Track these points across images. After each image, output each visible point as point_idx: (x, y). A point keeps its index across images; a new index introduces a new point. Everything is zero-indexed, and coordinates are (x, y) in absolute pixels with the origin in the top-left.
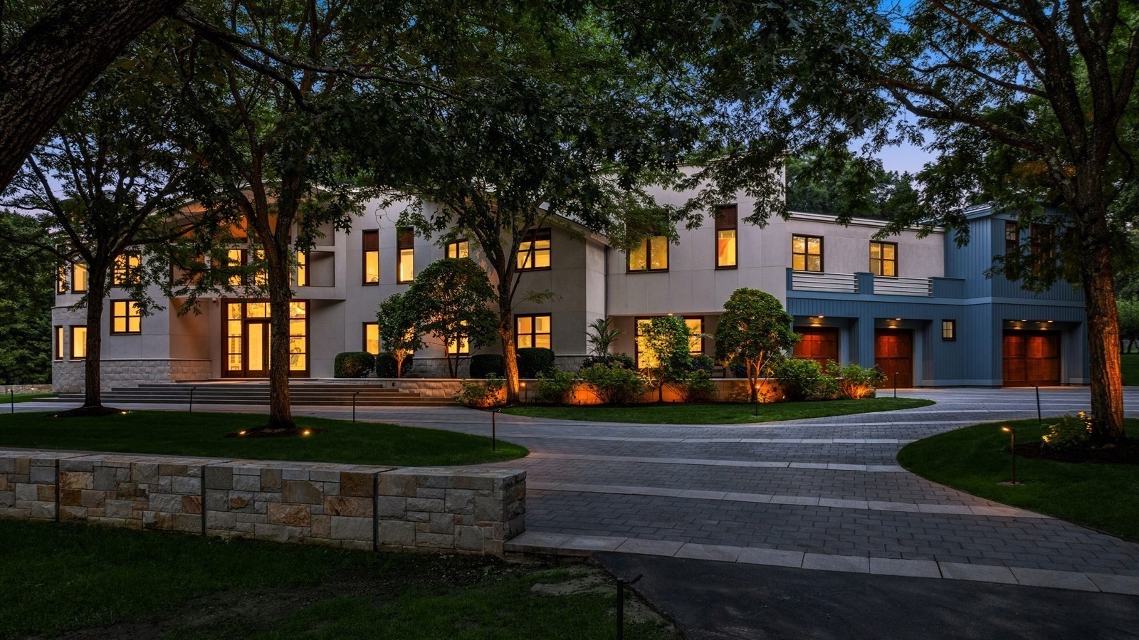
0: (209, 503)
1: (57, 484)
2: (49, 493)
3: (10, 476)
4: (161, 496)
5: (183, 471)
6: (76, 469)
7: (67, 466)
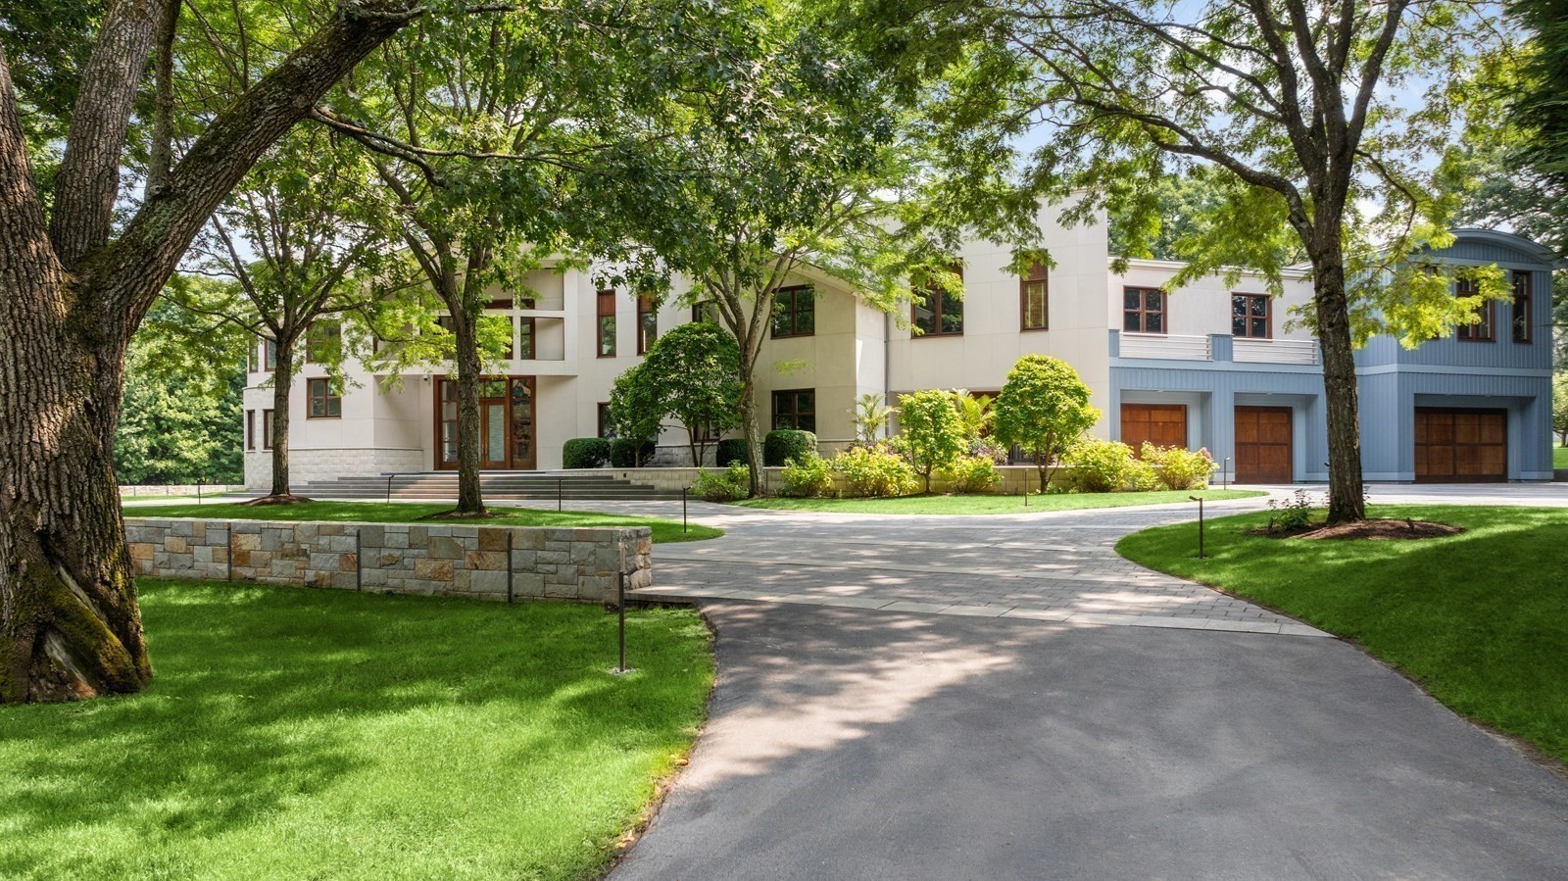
0: (363, 561)
1: (229, 546)
2: (223, 555)
3: (189, 539)
4: (321, 555)
5: (340, 531)
6: (245, 531)
7: (238, 528)
